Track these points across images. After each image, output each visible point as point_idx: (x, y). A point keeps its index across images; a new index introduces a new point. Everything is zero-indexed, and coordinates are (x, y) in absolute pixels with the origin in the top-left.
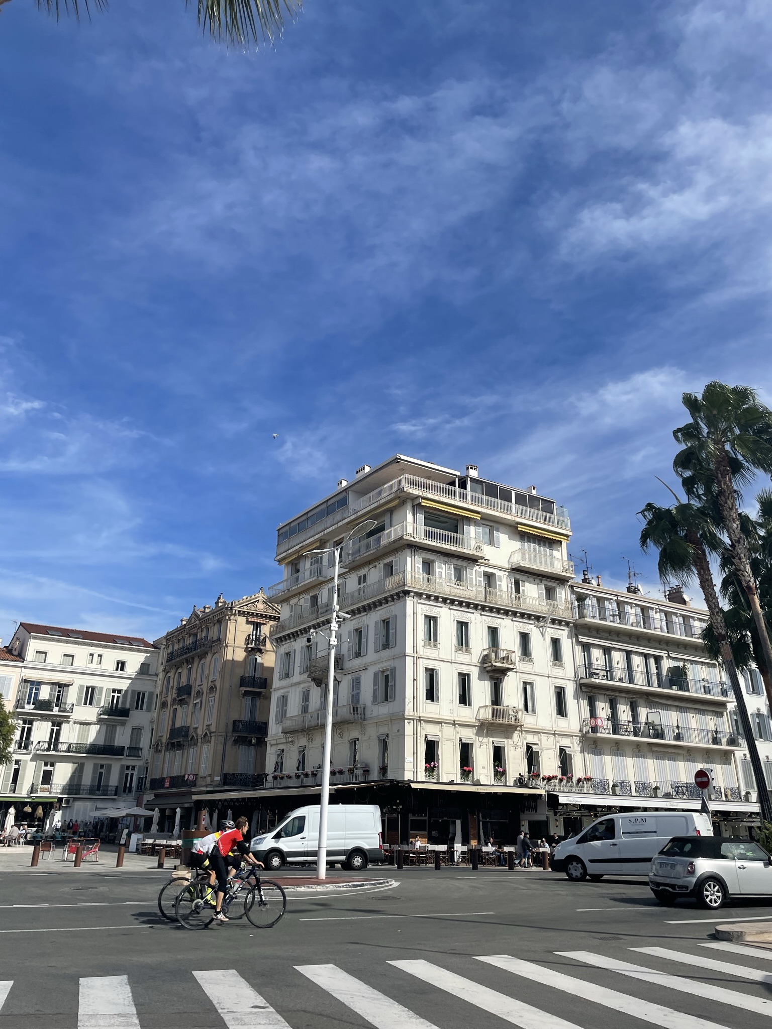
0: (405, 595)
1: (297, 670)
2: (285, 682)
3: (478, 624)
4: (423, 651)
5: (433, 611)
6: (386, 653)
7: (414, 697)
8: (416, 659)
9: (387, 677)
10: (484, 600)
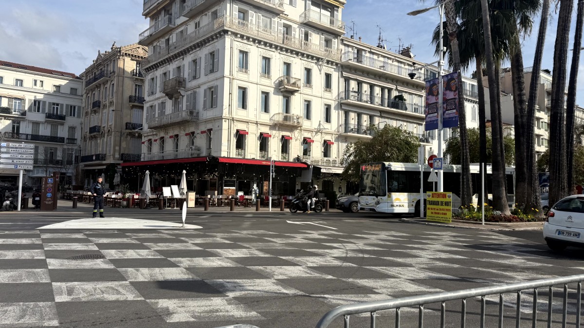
0: (225, 34)
1: (158, 89)
2: (152, 98)
3: (277, 60)
4: (237, 74)
5: (245, 48)
6: (212, 76)
7: (229, 105)
8: (231, 80)
9: (212, 91)
10: (282, 43)
